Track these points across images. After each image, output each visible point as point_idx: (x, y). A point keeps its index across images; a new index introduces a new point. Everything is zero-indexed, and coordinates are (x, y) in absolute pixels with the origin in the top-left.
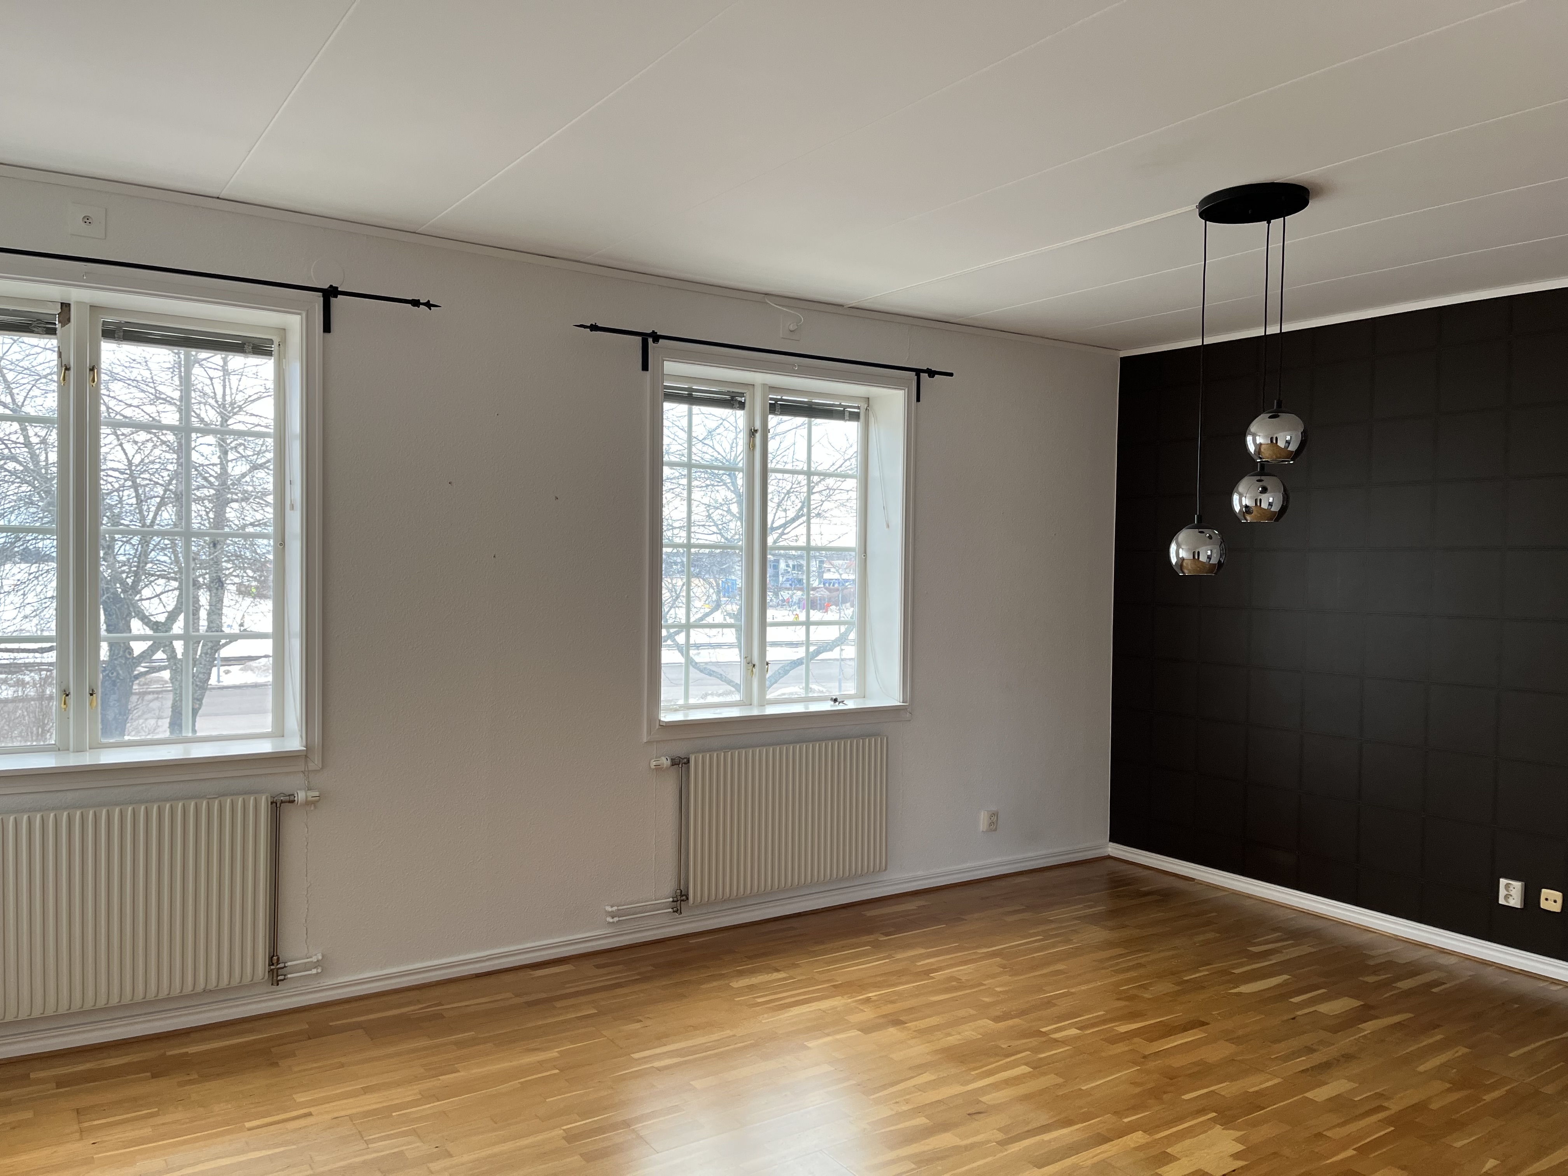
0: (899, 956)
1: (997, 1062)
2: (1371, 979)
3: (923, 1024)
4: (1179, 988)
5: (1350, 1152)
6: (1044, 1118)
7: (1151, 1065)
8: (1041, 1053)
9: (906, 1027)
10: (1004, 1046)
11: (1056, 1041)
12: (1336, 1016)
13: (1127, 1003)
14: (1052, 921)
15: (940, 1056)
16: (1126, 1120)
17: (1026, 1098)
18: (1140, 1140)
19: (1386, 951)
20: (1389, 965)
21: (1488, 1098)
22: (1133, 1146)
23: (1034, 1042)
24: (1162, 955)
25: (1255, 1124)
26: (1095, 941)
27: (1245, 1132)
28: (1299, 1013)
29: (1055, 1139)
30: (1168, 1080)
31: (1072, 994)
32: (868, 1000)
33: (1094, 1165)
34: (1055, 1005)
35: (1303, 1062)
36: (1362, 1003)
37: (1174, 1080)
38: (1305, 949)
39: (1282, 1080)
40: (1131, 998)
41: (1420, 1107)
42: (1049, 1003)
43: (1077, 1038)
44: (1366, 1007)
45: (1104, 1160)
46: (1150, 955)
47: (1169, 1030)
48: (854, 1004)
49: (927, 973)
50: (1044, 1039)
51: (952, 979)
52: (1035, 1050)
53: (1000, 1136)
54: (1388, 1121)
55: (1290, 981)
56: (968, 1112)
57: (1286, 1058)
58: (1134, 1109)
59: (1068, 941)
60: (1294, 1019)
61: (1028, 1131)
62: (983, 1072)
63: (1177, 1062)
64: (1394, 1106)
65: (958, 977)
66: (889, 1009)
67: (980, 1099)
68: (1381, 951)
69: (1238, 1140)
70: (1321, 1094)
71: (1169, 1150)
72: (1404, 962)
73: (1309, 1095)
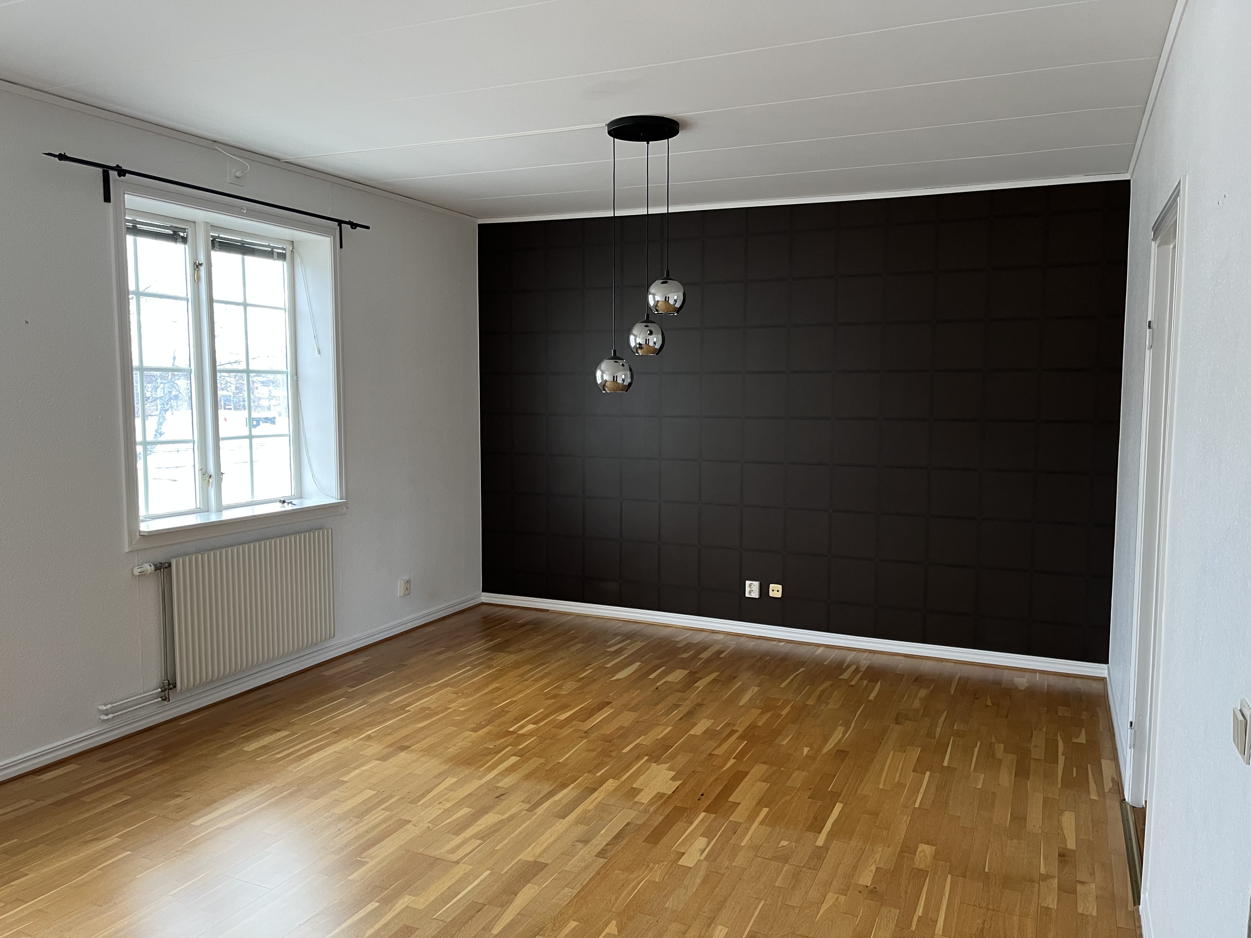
0: (372, 701)
1: (493, 758)
2: (685, 655)
3: (424, 744)
4: (579, 684)
5: (732, 761)
6: (547, 788)
7: (593, 736)
8: (519, 745)
9: (411, 750)
10: (492, 747)
11: (523, 735)
12: (680, 682)
13: (553, 701)
14: (470, 655)
15: (451, 764)
16: (599, 774)
17: (527, 777)
18: (613, 784)
19: (684, 637)
20: (688, 646)
21: (784, 712)
22: (612, 789)
23: (510, 739)
24: (556, 664)
25: (673, 757)
26: (509, 663)
27: (670, 763)
28: (659, 684)
29: (562, 798)
30: (608, 743)
31: (515, 701)
32: (369, 737)
33: (596, 807)
34: (508, 712)
35: (676, 714)
36: (688, 671)
37: (612, 742)
38: (639, 644)
39: (672, 727)
40: (555, 697)
41: (752, 726)
42: (503, 711)
43: (537, 730)
44: (692, 673)
45: (599, 803)
46: (549, 665)
47: (590, 713)
48: (360, 742)
49: (402, 708)
50: (515, 736)
51: (423, 709)
52: (515, 744)
53: (527, 806)
54: (742, 738)
55: (642, 666)
56: (495, 796)
57: (667, 714)
58: (599, 766)
59: (490, 667)
60: (657, 688)
61: (542, 798)
62: (488, 767)
63: (608, 730)
64: (740, 729)
65: (427, 706)
66: (389, 740)
67: (498, 785)
68: (681, 638)
69: (669, 769)
70: (698, 730)
71: (634, 786)
72: (696, 642)
73: (692, 732)
